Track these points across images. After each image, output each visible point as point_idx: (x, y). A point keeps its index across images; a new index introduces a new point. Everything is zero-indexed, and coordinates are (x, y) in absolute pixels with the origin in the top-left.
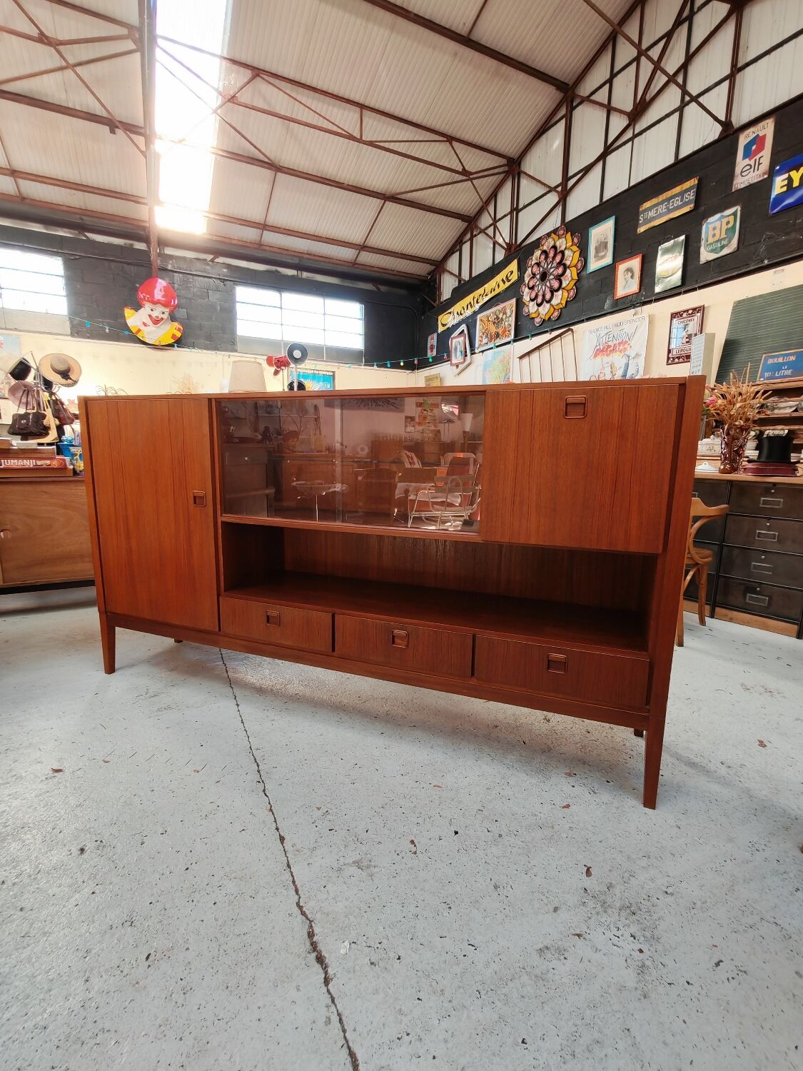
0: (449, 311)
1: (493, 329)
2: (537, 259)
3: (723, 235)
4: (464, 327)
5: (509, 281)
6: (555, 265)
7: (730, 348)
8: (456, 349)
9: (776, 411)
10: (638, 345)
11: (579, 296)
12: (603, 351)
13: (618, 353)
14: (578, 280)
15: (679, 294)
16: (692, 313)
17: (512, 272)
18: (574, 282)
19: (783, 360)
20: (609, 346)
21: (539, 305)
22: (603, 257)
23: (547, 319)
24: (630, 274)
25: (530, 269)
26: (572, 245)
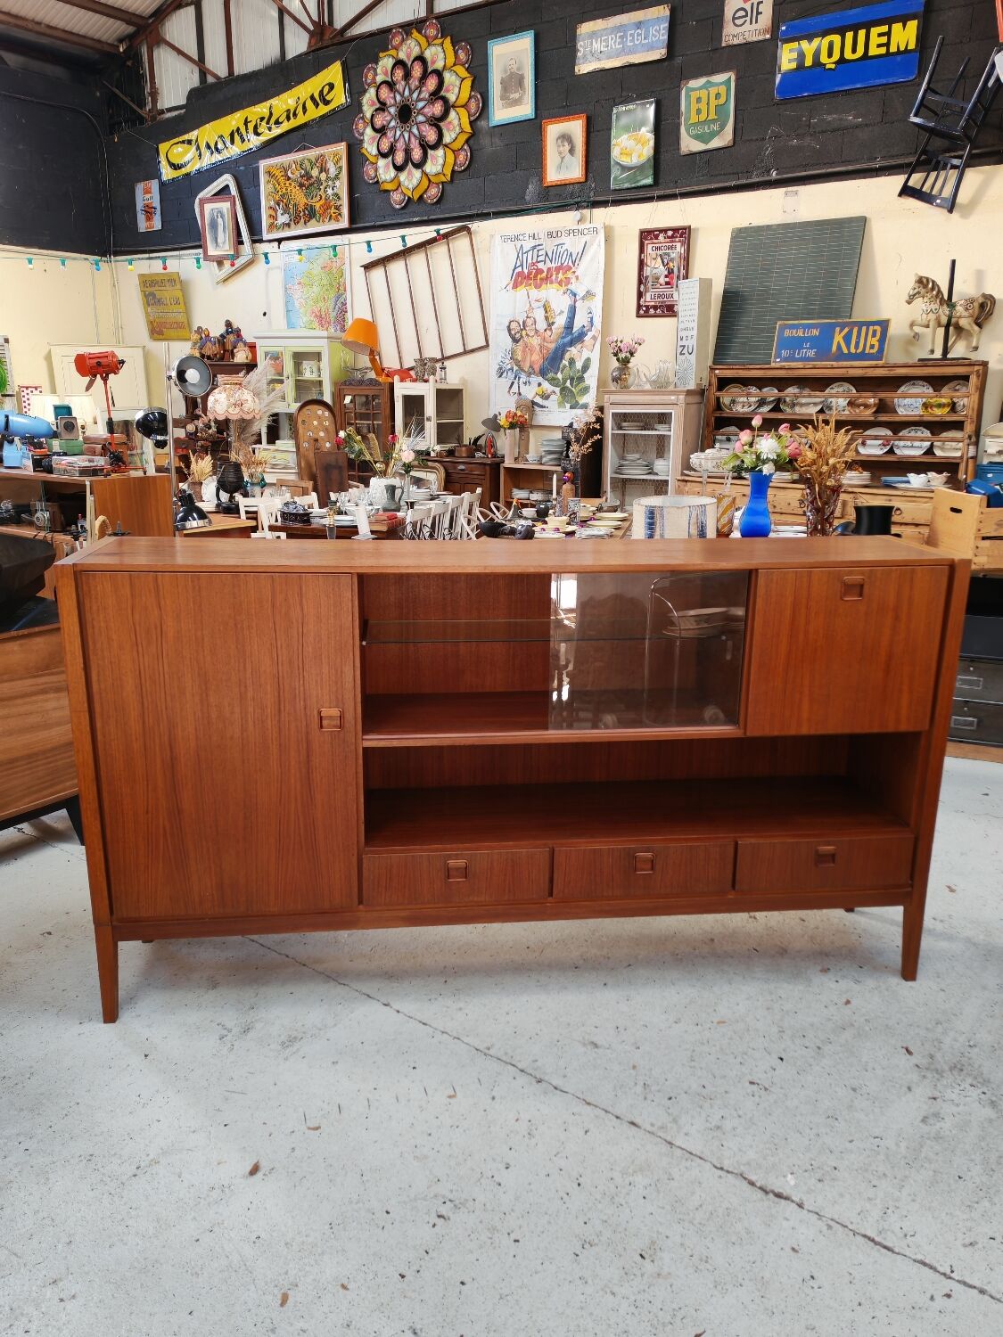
0: (186, 137)
1: (299, 197)
2: (386, 74)
3: (713, 116)
4: (227, 179)
5: (327, 103)
6: (425, 95)
7: (732, 303)
8: (214, 225)
9: (797, 409)
10: (589, 275)
11: (475, 165)
12: (528, 277)
13: (555, 285)
14: (472, 136)
15: (650, 199)
16: (672, 237)
17: (331, 86)
18: (465, 137)
19: (804, 333)
20: (539, 271)
21: (399, 169)
22: (517, 102)
23: (416, 198)
24: (567, 147)
25: (372, 91)
26: (454, 65)
